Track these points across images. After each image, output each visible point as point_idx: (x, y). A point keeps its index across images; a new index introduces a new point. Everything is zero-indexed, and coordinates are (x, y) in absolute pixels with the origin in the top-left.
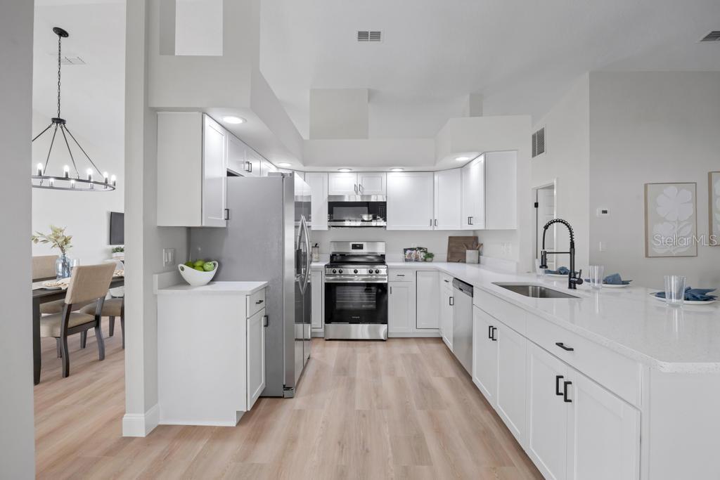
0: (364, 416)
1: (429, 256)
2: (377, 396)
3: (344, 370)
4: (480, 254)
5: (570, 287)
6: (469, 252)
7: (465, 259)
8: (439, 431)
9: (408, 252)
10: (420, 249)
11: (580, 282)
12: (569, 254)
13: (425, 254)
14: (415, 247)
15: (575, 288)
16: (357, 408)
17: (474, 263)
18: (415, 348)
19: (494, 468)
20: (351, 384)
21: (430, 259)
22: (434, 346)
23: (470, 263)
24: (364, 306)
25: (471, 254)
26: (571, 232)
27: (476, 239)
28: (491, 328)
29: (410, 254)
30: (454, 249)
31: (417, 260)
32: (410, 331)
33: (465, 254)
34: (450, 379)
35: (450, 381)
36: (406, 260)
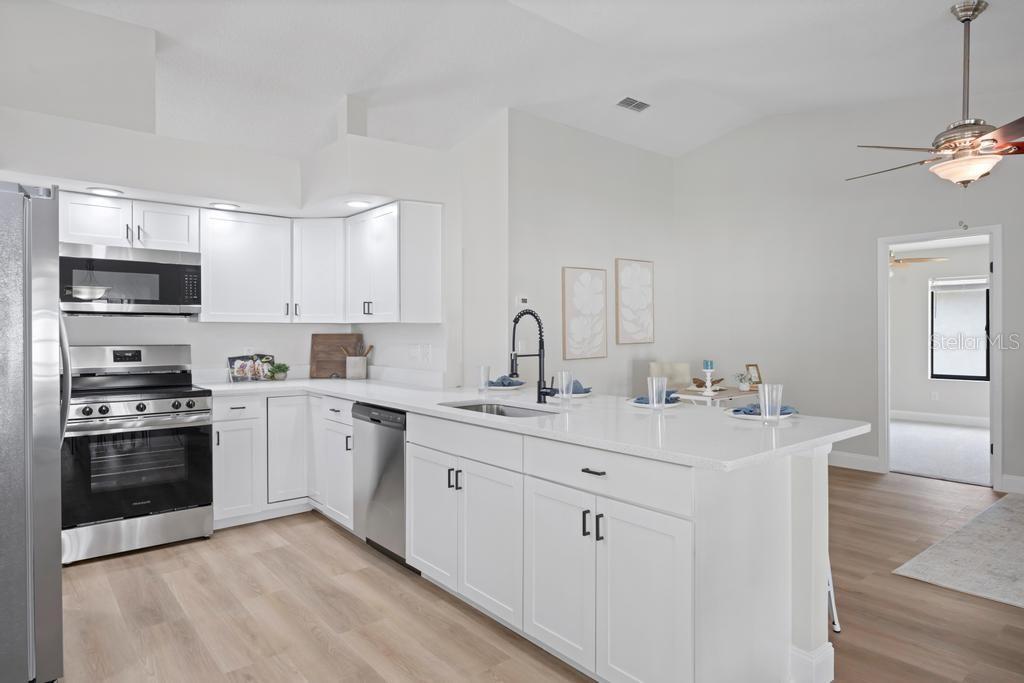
0: (249, 678)
1: (278, 371)
2: (253, 637)
3: (150, 613)
4: (369, 363)
5: (540, 401)
6: (350, 360)
7: (345, 371)
8: (390, 653)
9: (238, 363)
10: (261, 357)
11: (553, 392)
12: (538, 357)
13: (270, 367)
14: (251, 354)
15: (545, 402)
16: (225, 668)
17: (359, 378)
18: (275, 538)
19: (489, 671)
20: (184, 634)
21: (281, 375)
22: (308, 528)
23: (353, 379)
24: (144, 479)
25: (354, 363)
26: (539, 323)
27: (360, 338)
28: (453, 474)
29: (243, 367)
30: (322, 356)
31: (256, 378)
32: (258, 510)
33: (344, 364)
34: (362, 572)
35: (363, 574)
36: (236, 379)
